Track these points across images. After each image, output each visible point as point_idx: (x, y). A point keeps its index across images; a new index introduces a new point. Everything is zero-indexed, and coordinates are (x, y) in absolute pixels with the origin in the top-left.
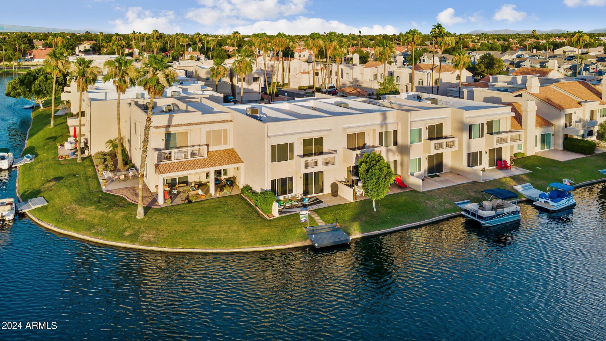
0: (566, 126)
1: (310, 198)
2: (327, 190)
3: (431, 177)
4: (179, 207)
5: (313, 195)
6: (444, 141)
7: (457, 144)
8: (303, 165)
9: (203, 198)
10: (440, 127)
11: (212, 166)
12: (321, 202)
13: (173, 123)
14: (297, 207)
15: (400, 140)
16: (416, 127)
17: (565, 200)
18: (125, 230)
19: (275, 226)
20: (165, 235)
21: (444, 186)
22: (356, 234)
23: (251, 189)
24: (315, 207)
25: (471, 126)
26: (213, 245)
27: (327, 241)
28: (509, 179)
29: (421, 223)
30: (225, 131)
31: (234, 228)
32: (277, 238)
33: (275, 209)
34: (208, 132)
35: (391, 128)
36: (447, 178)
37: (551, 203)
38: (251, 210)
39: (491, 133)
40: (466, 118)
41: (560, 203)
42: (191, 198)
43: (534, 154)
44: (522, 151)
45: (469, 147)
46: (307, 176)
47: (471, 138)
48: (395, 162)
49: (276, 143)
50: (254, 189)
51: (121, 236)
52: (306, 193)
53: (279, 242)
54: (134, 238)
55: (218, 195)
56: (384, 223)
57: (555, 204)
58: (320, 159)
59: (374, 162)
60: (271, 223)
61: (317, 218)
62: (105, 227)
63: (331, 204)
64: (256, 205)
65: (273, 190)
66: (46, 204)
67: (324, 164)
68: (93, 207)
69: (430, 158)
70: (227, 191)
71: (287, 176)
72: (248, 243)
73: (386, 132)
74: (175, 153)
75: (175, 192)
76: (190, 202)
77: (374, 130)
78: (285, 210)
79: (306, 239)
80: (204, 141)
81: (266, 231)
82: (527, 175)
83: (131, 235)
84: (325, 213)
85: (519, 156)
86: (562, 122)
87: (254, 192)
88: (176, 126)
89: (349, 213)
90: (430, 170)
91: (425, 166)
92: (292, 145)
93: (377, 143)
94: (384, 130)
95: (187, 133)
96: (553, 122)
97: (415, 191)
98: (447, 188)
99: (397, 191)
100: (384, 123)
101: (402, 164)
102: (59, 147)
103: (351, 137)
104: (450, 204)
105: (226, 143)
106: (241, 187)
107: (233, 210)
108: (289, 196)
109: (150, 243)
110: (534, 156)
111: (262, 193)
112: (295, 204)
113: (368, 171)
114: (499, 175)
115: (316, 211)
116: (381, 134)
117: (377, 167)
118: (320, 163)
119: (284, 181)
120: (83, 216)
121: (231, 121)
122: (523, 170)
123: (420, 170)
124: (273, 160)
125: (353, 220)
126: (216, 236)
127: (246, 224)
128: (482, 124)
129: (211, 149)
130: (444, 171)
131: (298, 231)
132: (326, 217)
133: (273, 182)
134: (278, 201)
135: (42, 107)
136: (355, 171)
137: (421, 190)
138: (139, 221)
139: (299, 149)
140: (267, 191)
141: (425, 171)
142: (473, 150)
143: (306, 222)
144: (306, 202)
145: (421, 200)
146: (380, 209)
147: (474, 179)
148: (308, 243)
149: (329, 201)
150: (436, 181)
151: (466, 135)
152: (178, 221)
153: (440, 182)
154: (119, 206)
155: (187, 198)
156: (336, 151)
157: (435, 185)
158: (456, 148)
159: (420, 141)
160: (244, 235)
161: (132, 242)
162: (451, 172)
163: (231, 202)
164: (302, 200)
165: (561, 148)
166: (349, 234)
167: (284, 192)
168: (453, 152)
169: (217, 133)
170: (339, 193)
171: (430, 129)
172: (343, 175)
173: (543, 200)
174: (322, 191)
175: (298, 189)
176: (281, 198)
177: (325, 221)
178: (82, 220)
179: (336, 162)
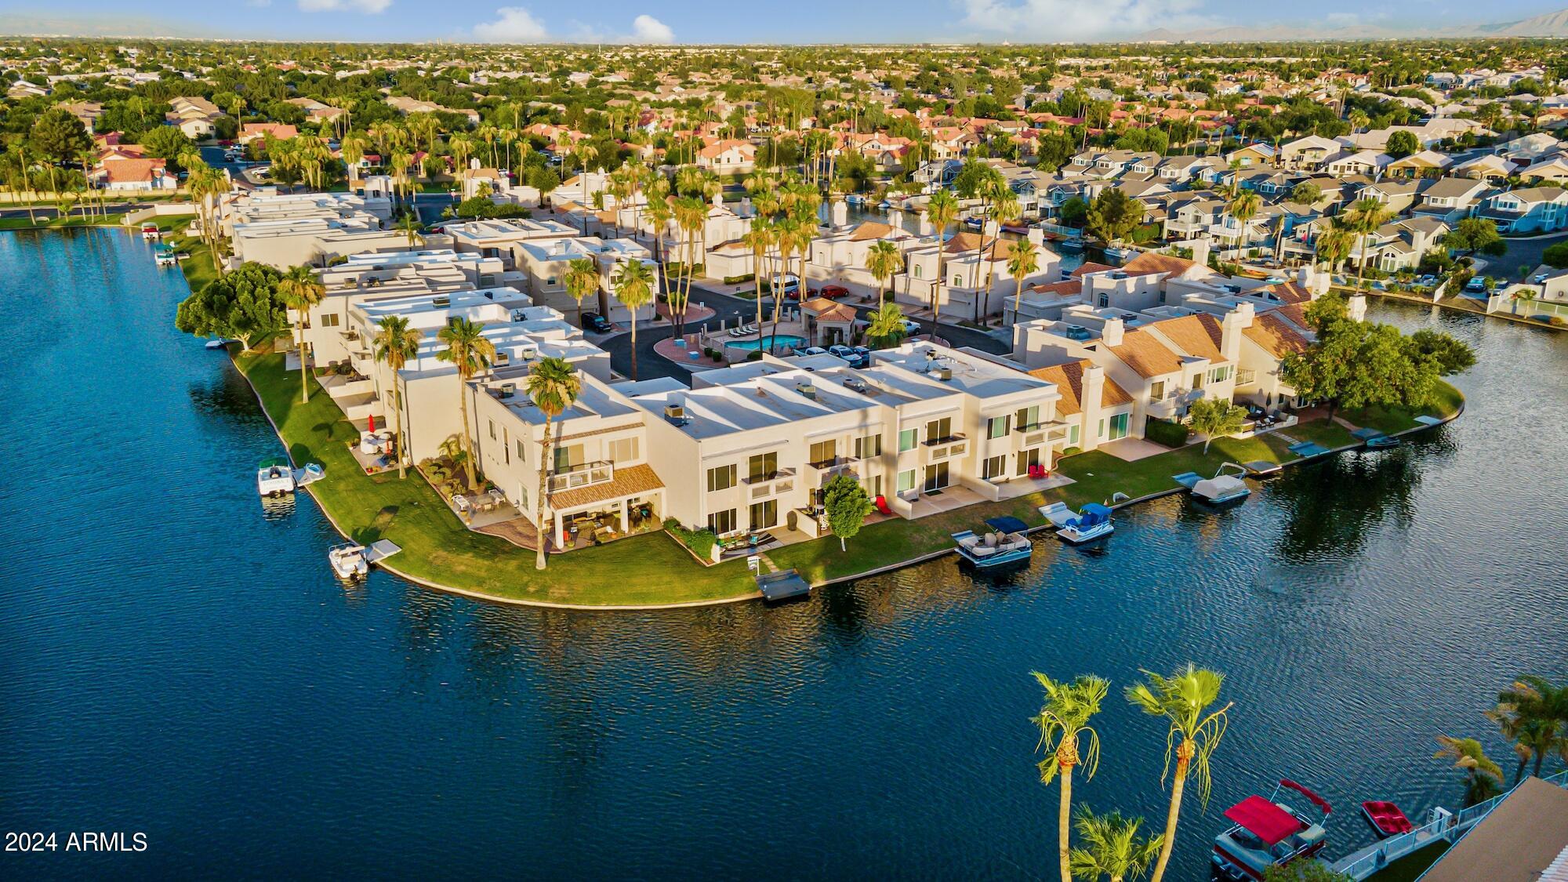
0: (1152, 403)
1: (760, 534)
2: (782, 521)
3: (930, 494)
4: (586, 551)
5: (763, 529)
6: (949, 446)
7: (967, 449)
8: (750, 494)
9: (614, 537)
10: (946, 423)
11: (623, 494)
12: (774, 539)
13: (563, 434)
14: (742, 548)
15: (884, 446)
16: (908, 427)
17: (1097, 528)
18: (526, 585)
19: (716, 576)
20: (581, 590)
21: (941, 510)
22: (819, 582)
23: (678, 524)
24: (766, 547)
25: (990, 421)
26: (644, 601)
27: (783, 590)
28: (1037, 496)
29: (902, 564)
30: (636, 440)
31: (666, 579)
32: (720, 590)
33: (716, 553)
34: (612, 444)
35: (873, 432)
36: (952, 496)
37: (1078, 533)
38: (681, 553)
39: (1022, 428)
40: (984, 409)
41: (1089, 532)
42: (599, 539)
43: (1096, 448)
44: (1076, 445)
45: (987, 449)
46: (754, 509)
47: (989, 437)
48: (878, 478)
49: (714, 467)
50: (682, 524)
51: (524, 593)
52: (754, 526)
53: (724, 595)
54: (542, 593)
55: (633, 533)
56: (854, 566)
57: (1082, 534)
58: (772, 484)
59: (845, 491)
60: (712, 571)
61: (769, 563)
62: (500, 581)
63: (787, 543)
64: (689, 547)
65: (711, 528)
66: (400, 550)
67: (779, 489)
68: (470, 554)
69: (930, 469)
70: (645, 527)
71: (729, 508)
72: (686, 598)
73: (866, 439)
74: (571, 477)
75: (574, 530)
76: (598, 544)
77: (849, 437)
78: (727, 553)
79: (756, 590)
80: (606, 457)
81: (705, 581)
82: (1066, 487)
83: (537, 591)
84: (779, 556)
85: (1071, 453)
86: (1146, 395)
87: (684, 530)
88: (567, 438)
89: (810, 554)
90: (930, 484)
91: (921, 479)
92: (734, 467)
93: (853, 455)
94: (862, 436)
95: (582, 445)
96: (1134, 396)
97: (902, 519)
98: (947, 512)
99: (879, 519)
100: (864, 426)
101: (888, 480)
102: (351, 448)
103: (814, 448)
104: (945, 537)
105: (636, 456)
106: (663, 519)
107: (659, 554)
108: (732, 533)
109: (564, 600)
110: (1095, 451)
111: (696, 533)
112: (740, 544)
113: (836, 502)
114: (1030, 488)
115: (767, 553)
116: (858, 441)
117: (848, 498)
118: (772, 490)
119: (724, 515)
120: (463, 568)
121: (642, 424)
122: (1066, 478)
123: (912, 487)
124: (710, 489)
125: (815, 562)
126: (645, 590)
127: (681, 572)
128: (1009, 417)
129: (618, 466)
130: (950, 484)
131: (746, 581)
132: (781, 561)
133: (711, 517)
134: (718, 542)
135: (246, 348)
136: (820, 496)
137: (910, 518)
138: (541, 572)
139: (743, 472)
140: (703, 530)
141: (921, 486)
142: (993, 455)
143: (755, 569)
144: (754, 541)
145: (908, 533)
146: (850, 548)
147: (988, 497)
148: (758, 594)
149: (784, 539)
150: (935, 503)
151: (982, 433)
152: (592, 572)
153: (941, 502)
154: (504, 552)
155: (593, 538)
156: (793, 470)
157: (933, 507)
158: (967, 453)
159: (915, 446)
160: (680, 587)
161: (541, 600)
162: (960, 485)
163: (653, 542)
164: (748, 537)
165: (1141, 436)
166: (809, 582)
167: (725, 529)
168: (964, 459)
169: (624, 443)
170: (798, 525)
171: (932, 427)
172: (804, 501)
173: (1069, 528)
174: (775, 523)
175: (743, 524)
176: (721, 536)
177: (779, 567)
178: (463, 573)
179: (795, 486)
